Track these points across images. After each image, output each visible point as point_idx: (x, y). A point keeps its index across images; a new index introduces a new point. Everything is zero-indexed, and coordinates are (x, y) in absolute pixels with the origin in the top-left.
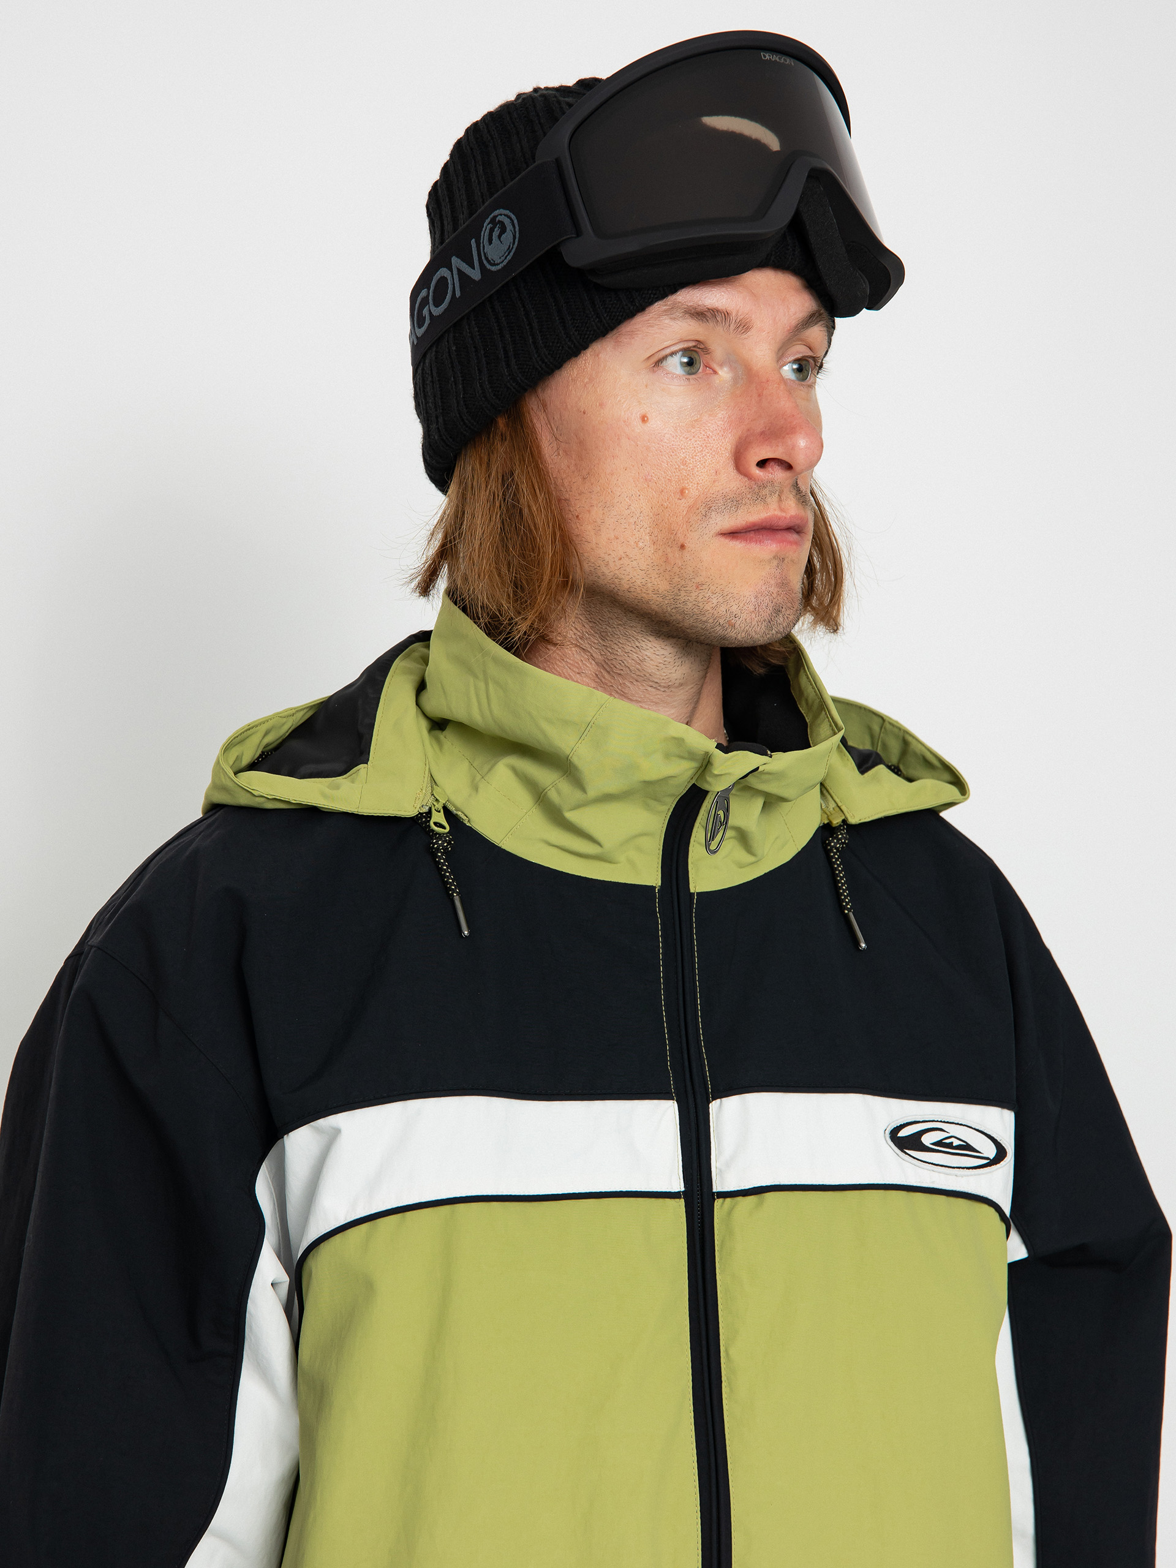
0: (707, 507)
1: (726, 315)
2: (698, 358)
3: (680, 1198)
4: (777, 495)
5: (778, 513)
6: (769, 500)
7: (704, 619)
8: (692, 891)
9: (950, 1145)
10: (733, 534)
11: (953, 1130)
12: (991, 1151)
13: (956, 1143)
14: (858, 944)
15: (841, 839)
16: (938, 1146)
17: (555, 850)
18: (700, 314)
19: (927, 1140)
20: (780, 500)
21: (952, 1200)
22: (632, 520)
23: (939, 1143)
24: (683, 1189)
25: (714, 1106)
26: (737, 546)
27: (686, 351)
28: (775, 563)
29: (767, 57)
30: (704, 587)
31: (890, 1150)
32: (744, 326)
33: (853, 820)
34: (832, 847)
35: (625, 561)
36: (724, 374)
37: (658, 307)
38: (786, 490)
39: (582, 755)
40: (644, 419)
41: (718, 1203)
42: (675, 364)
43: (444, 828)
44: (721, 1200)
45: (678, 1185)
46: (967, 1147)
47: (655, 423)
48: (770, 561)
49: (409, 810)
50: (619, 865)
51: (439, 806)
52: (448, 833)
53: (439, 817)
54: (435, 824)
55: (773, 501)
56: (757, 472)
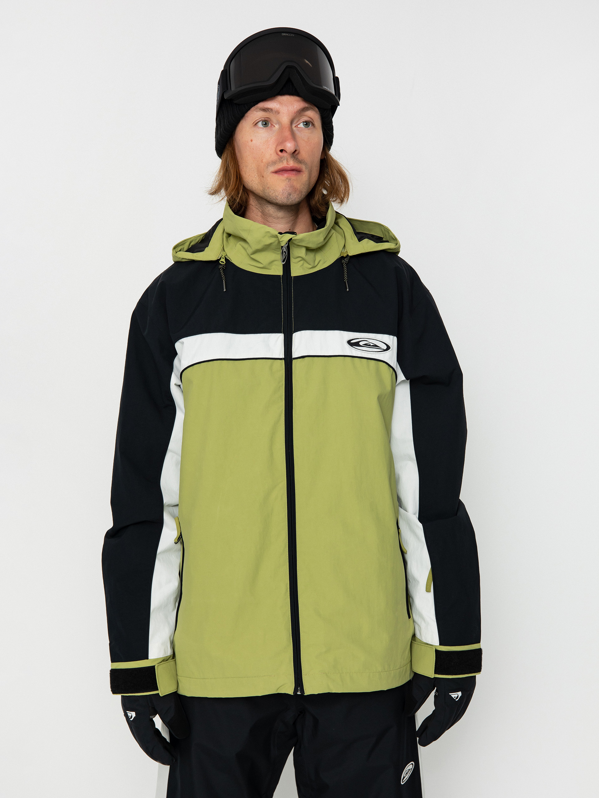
0: (268, 165)
1: (271, 109)
2: (268, 123)
3: (282, 360)
4: (286, 160)
5: (286, 165)
6: (283, 161)
7: (270, 197)
8: (292, 276)
9: (370, 345)
10: (276, 172)
11: (371, 341)
12: (385, 347)
13: (372, 344)
14: (347, 289)
15: (345, 260)
16: (365, 345)
17: (253, 267)
18: (265, 110)
19: (361, 343)
20: (287, 161)
21: (369, 360)
22: (252, 170)
23: (365, 344)
24: (284, 357)
25: (294, 335)
26: (276, 176)
27: (263, 121)
28: (288, 180)
29: (284, 34)
30: (269, 188)
31: (348, 346)
32: (278, 112)
33: (350, 255)
34: (343, 263)
35: (252, 182)
36: (277, 126)
37: (253, 108)
38: (289, 159)
39: (248, 239)
40: (252, 141)
41: (294, 361)
42: (260, 124)
43: (224, 262)
44: (294, 360)
45: (282, 356)
46: (376, 346)
47: (254, 142)
48: (286, 180)
49: (214, 258)
50: (271, 270)
51: (223, 257)
52: (225, 264)
53: (223, 260)
54: (221, 262)
55: (285, 162)
56: (280, 153)
